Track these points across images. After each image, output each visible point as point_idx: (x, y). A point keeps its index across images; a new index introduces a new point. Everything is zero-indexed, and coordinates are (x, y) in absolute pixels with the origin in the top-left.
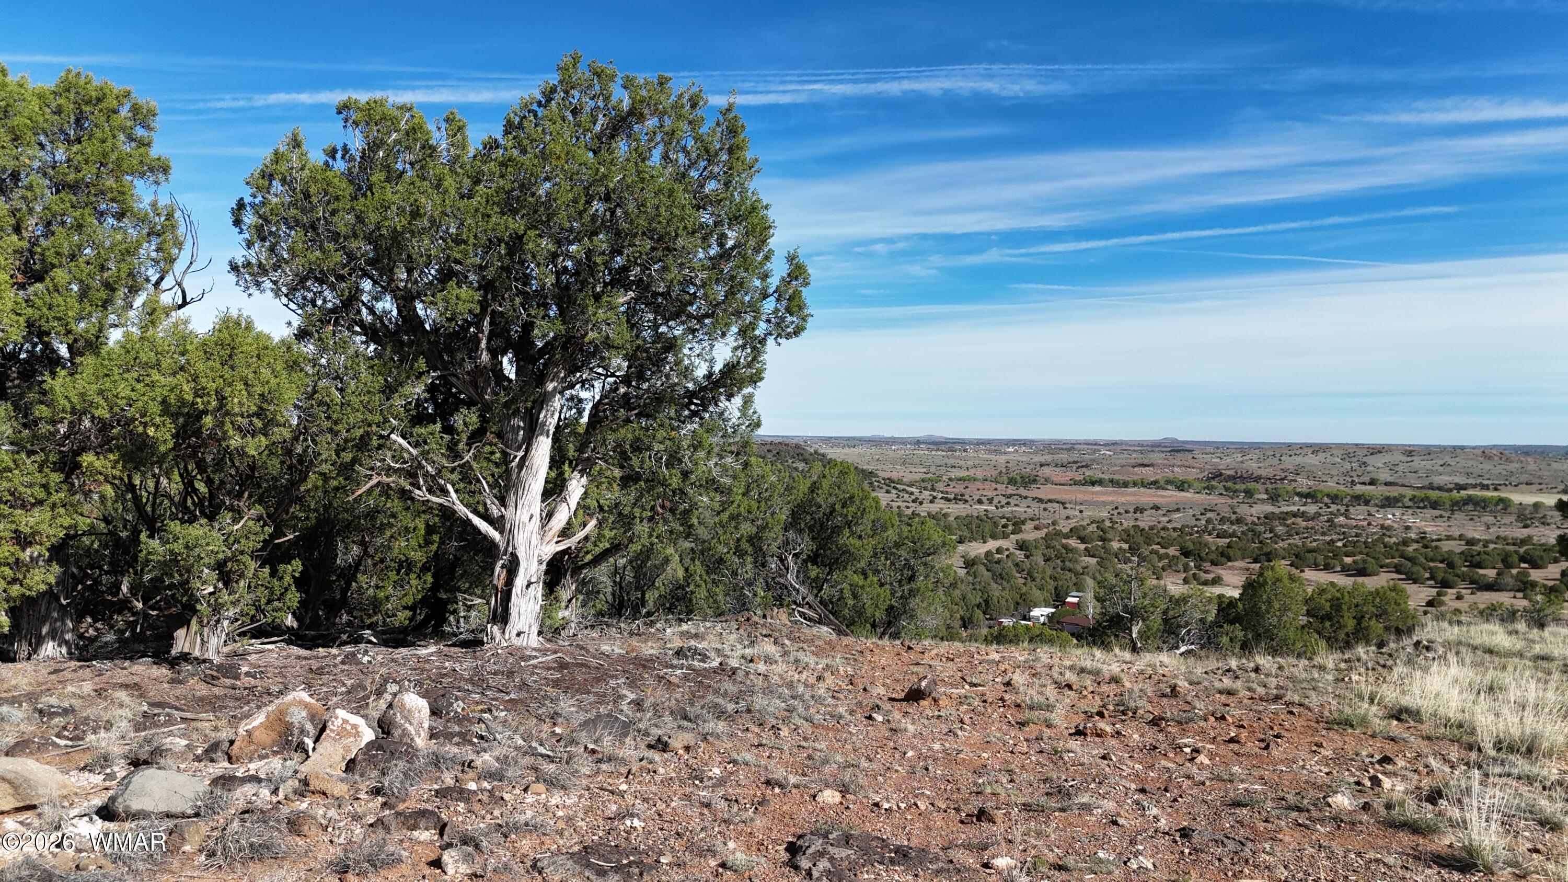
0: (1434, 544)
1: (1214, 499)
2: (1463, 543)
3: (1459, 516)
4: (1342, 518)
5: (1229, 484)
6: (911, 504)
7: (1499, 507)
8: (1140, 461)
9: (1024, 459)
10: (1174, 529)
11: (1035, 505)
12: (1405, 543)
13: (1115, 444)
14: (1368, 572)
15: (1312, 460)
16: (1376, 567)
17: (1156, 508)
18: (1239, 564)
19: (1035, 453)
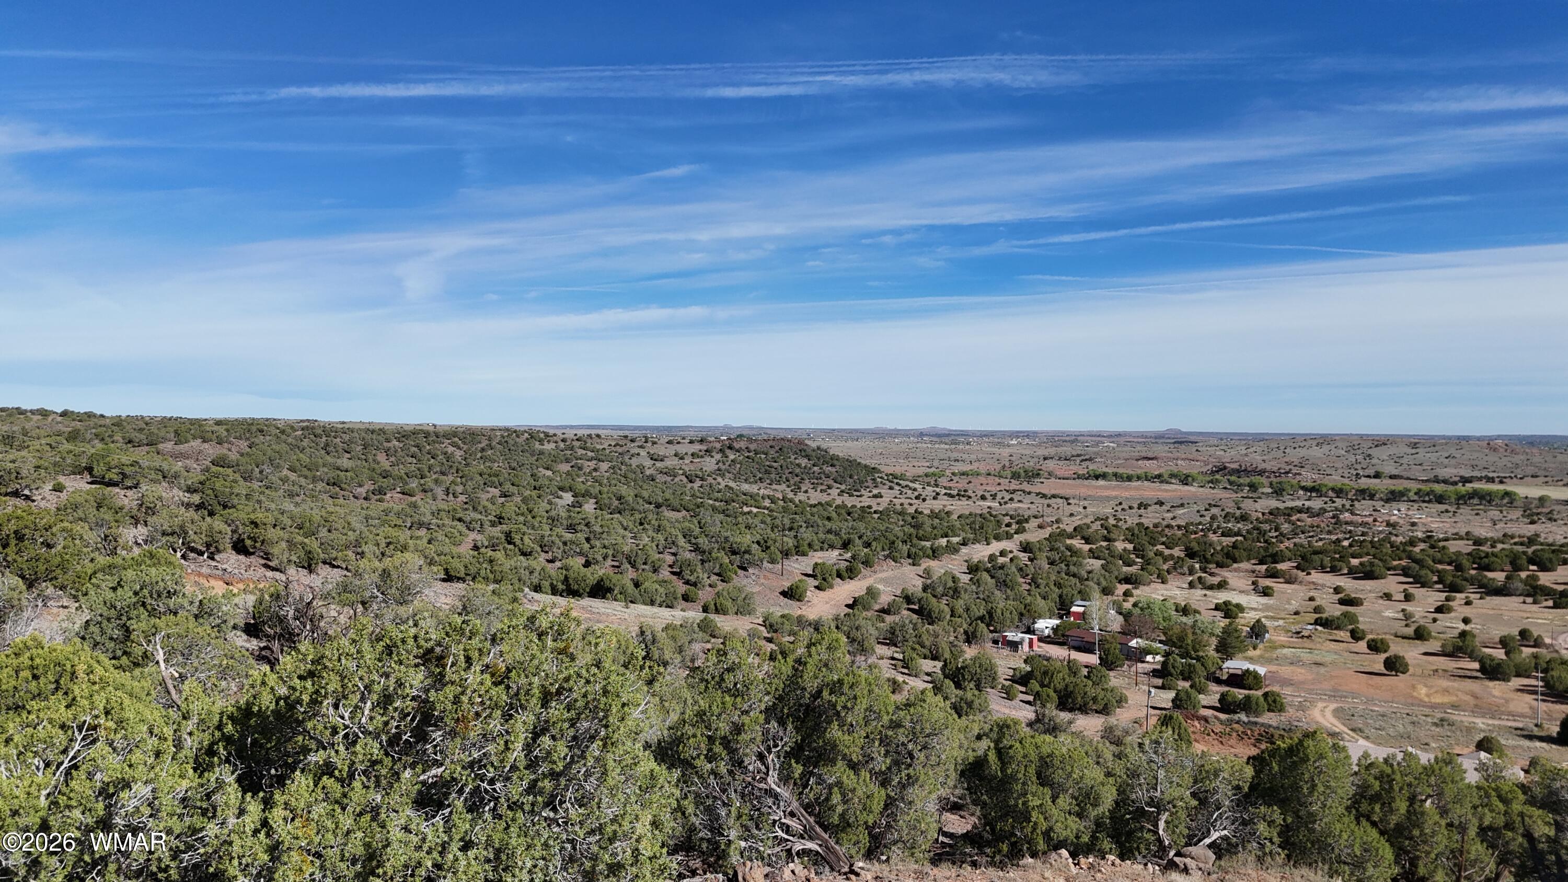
0: (1441, 544)
1: (1218, 493)
2: (1471, 542)
3: (1465, 510)
4: (1347, 515)
5: (1233, 478)
6: (915, 501)
7: (1505, 501)
8: (1144, 454)
9: (1027, 452)
10: (1179, 527)
11: (1038, 500)
12: (1412, 542)
13: (1119, 435)
14: (1376, 574)
15: (1316, 453)
16: (1383, 570)
17: (1161, 503)
18: (1245, 565)
19: (1039, 445)
